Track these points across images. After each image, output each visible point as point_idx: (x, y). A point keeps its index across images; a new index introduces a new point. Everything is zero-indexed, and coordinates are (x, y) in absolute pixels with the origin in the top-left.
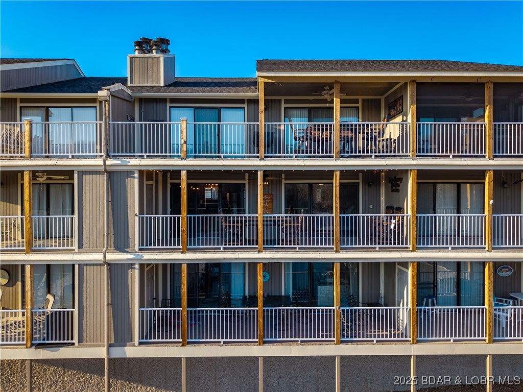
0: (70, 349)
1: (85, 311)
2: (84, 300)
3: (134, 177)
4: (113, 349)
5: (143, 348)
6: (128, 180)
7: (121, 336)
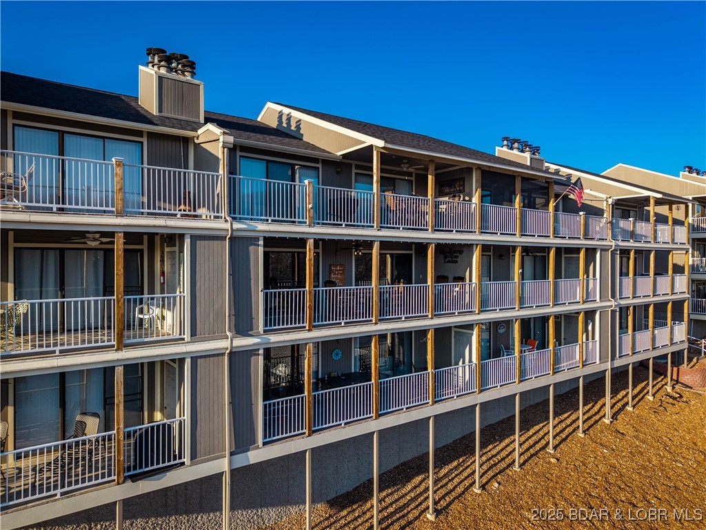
0: (181, 470)
1: (198, 418)
2: (198, 402)
3: (258, 245)
4: (236, 457)
5: (268, 448)
6: (252, 248)
7: (243, 441)
